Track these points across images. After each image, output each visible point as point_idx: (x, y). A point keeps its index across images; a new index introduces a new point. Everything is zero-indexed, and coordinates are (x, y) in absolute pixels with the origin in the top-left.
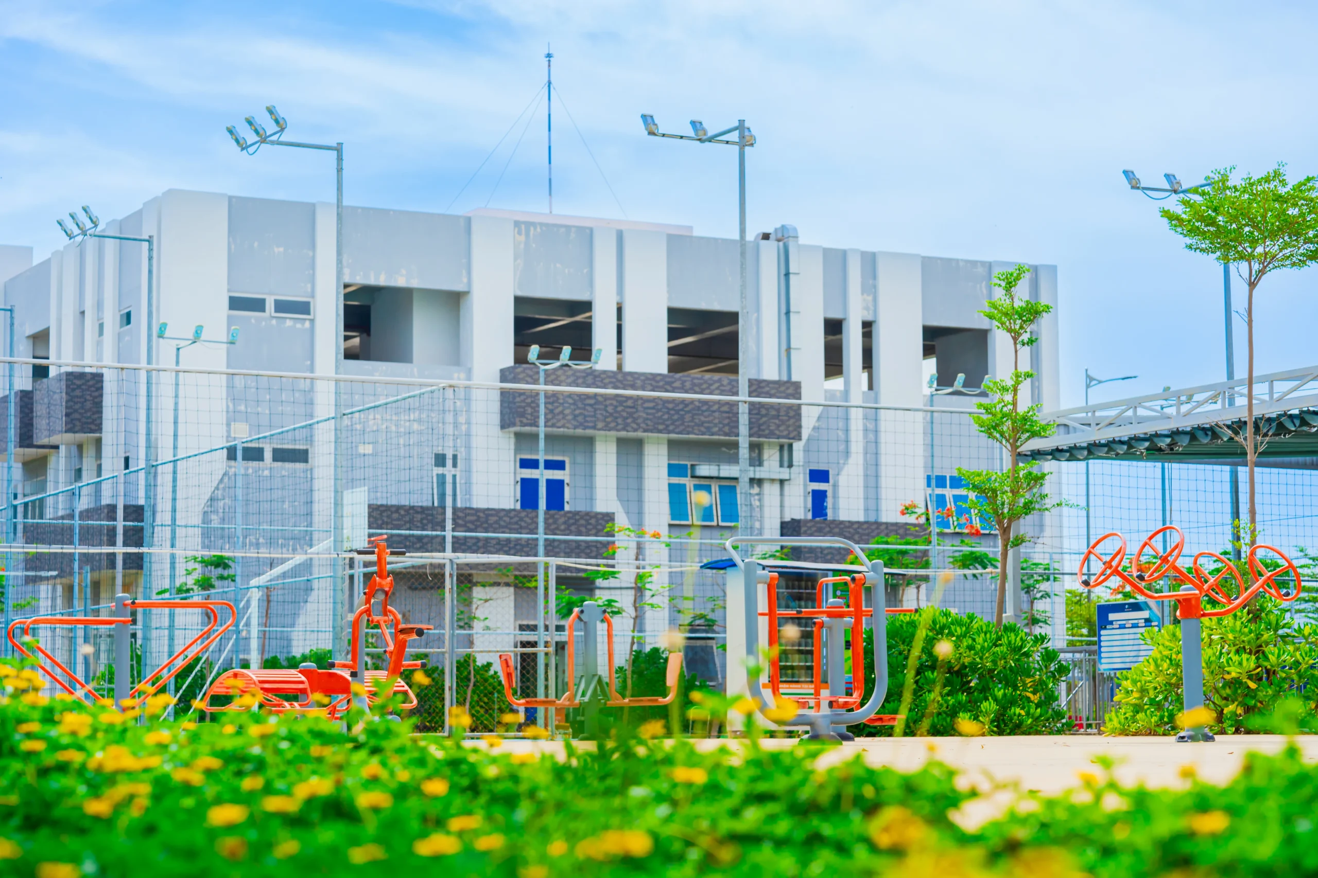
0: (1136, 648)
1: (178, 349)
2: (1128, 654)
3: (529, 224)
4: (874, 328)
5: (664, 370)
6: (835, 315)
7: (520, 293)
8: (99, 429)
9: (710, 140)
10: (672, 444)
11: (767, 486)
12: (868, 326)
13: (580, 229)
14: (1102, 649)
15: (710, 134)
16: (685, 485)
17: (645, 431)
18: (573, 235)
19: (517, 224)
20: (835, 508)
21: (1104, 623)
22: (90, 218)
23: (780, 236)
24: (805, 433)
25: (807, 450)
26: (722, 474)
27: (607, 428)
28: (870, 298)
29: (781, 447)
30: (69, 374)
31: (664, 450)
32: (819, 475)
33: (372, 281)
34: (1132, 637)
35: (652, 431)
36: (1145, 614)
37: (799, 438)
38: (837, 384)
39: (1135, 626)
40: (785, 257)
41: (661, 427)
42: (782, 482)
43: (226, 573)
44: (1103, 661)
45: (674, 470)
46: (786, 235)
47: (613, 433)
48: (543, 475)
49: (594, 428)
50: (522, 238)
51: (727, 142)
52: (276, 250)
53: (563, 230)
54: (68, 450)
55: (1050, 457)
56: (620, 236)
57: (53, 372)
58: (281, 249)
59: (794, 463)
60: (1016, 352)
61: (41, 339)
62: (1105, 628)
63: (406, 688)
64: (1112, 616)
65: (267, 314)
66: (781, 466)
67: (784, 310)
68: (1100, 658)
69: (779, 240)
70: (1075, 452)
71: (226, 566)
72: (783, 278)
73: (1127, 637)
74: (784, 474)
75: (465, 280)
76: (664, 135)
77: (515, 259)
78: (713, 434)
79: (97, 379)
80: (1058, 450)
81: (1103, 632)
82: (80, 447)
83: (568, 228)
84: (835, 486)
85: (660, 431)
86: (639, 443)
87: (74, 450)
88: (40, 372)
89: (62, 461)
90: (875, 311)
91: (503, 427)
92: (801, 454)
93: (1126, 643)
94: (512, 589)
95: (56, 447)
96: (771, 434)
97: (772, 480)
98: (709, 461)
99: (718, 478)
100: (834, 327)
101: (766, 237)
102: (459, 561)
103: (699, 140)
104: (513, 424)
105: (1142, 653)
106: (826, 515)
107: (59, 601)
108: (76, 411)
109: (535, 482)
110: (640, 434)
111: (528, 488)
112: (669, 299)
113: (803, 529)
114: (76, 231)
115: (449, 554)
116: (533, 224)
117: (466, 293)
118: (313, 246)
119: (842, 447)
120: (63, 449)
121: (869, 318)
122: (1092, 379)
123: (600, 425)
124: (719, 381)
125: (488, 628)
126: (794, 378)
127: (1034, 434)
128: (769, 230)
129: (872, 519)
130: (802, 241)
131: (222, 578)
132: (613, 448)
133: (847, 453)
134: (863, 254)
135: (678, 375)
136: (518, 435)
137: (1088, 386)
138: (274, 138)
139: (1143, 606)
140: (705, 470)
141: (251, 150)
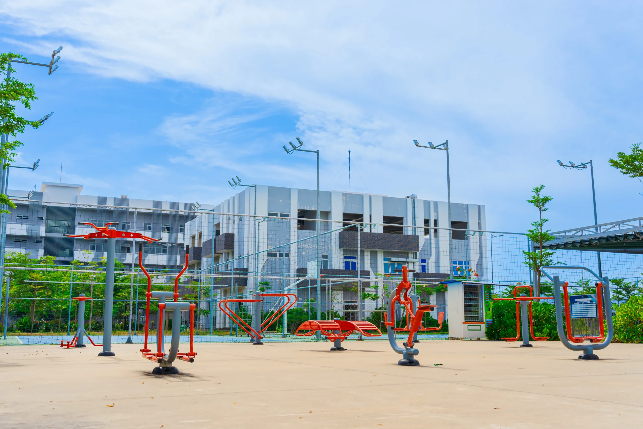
0: (587, 310)
1: (259, 223)
2: (583, 312)
3: (346, 194)
4: (437, 221)
5: (382, 232)
6: (427, 218)
7: (344, 212)
8: (233, 248)
9: (435, 148)
10: (385, 253)
11: (410, 264)
12: (436, 221)
13: (360, 195)
14: (573, 311)
15: (435, 146)
16: (388, 263)
17: (378, 249)
18: (358, 197)
19: (343, 194)
20: (428, 270)
21: (573, 302)
22: (238, 179)
23: (412, 197)
24: (420, 249)
25: (420, 254)
26: (398, 261)
27: (368, 248)
28: (436, 214)
29: (413, 253)
30: (225, 234)
31: (382, 254)
32: (423, 261)
33: (305, 209)
34: (584, 307)
35: (379, 249)
36: (590, 299)
37: (418, 251)
38: (428, 236)
39: (585, 303)
40: (414, 202)
41: (382, 248)
42: (414, 263)
43: (268, 287)
44: (573, 315)
45: (385, 259)
46: (414, 197)
47: (370, 249)
48: (350, 261)
49: (364, 248)
50: (345, 197)
51: (440, 149)
52: (280, 200)
53: (355, 195)
54: (225, 253)
55: (549, 248)
56: (370, 197)
57: (221, 233)
58: (282, 200)
59: (417, 257)
60: (541, 213)
61: (218, 225)
62: (574, 304)
63: (377, 328)
64: (576, 300)
65: (278, 217)
66: (413, 258)
67: (413, 217)
68: (572, 314)
69: (412, 198)
70: (559, 246)
71: (268, 285)
72: (413, 208)
73: (583, 307)
74: (414, 260)
75: (330, 208)
76: (421, 146)
77: (343, 203)
78: (396, 250)
79: (232, 236)
80: (551, 245)
81: (573, 305)
82: (228, 253)
83: (357, 195)
84: (428, 264)
85: (382, 249)
86: (376, 252)
87: (226, 254)
88: (218, 233)
89: (223, 257)
90: (438, 217)
91: (340, 247)
92: (419, 255)
93: (583, 309)
94: (342, 292)
95: (222, 253)
96: (411, 250)
97: (411, 262)
98: (395, 257)
99: (397, 261)
100: (427, 222)
101: (408, 197)
102: (363, 281)
103: (431, 148)
104: (343, 247)
105: (589, 312)
106: (425, 271)
107: (222, 294)
108: (227, 244)
109: (349, 262)
110: (376, 250)
111: (347, 264)
112: (383, 214)
113: (420, 275)
114: (234, 184)
115: (359, 279)
116: (348, 194)
117: (330, 212)
118: (290, 200)
119: (429, 253)
120: (223, 254)
121: (436, 219)
122: (492, 236)
123: (366, 247)
124: (397, 235)
125: (338, 302)
126: (417, 235)
127: (548, 240)
128: (409, 196)
129: (437, 273)
130: (418, 198)
131: (267, 288)
132: (369, 254)
133: (431, 255)
134: (434, 202)
135: (386, 234)
136: (344, 250)
137: (491, 238)
138: (298, 148)
139: (589, 296)
140: (393, 259)
141: (290, 153)
